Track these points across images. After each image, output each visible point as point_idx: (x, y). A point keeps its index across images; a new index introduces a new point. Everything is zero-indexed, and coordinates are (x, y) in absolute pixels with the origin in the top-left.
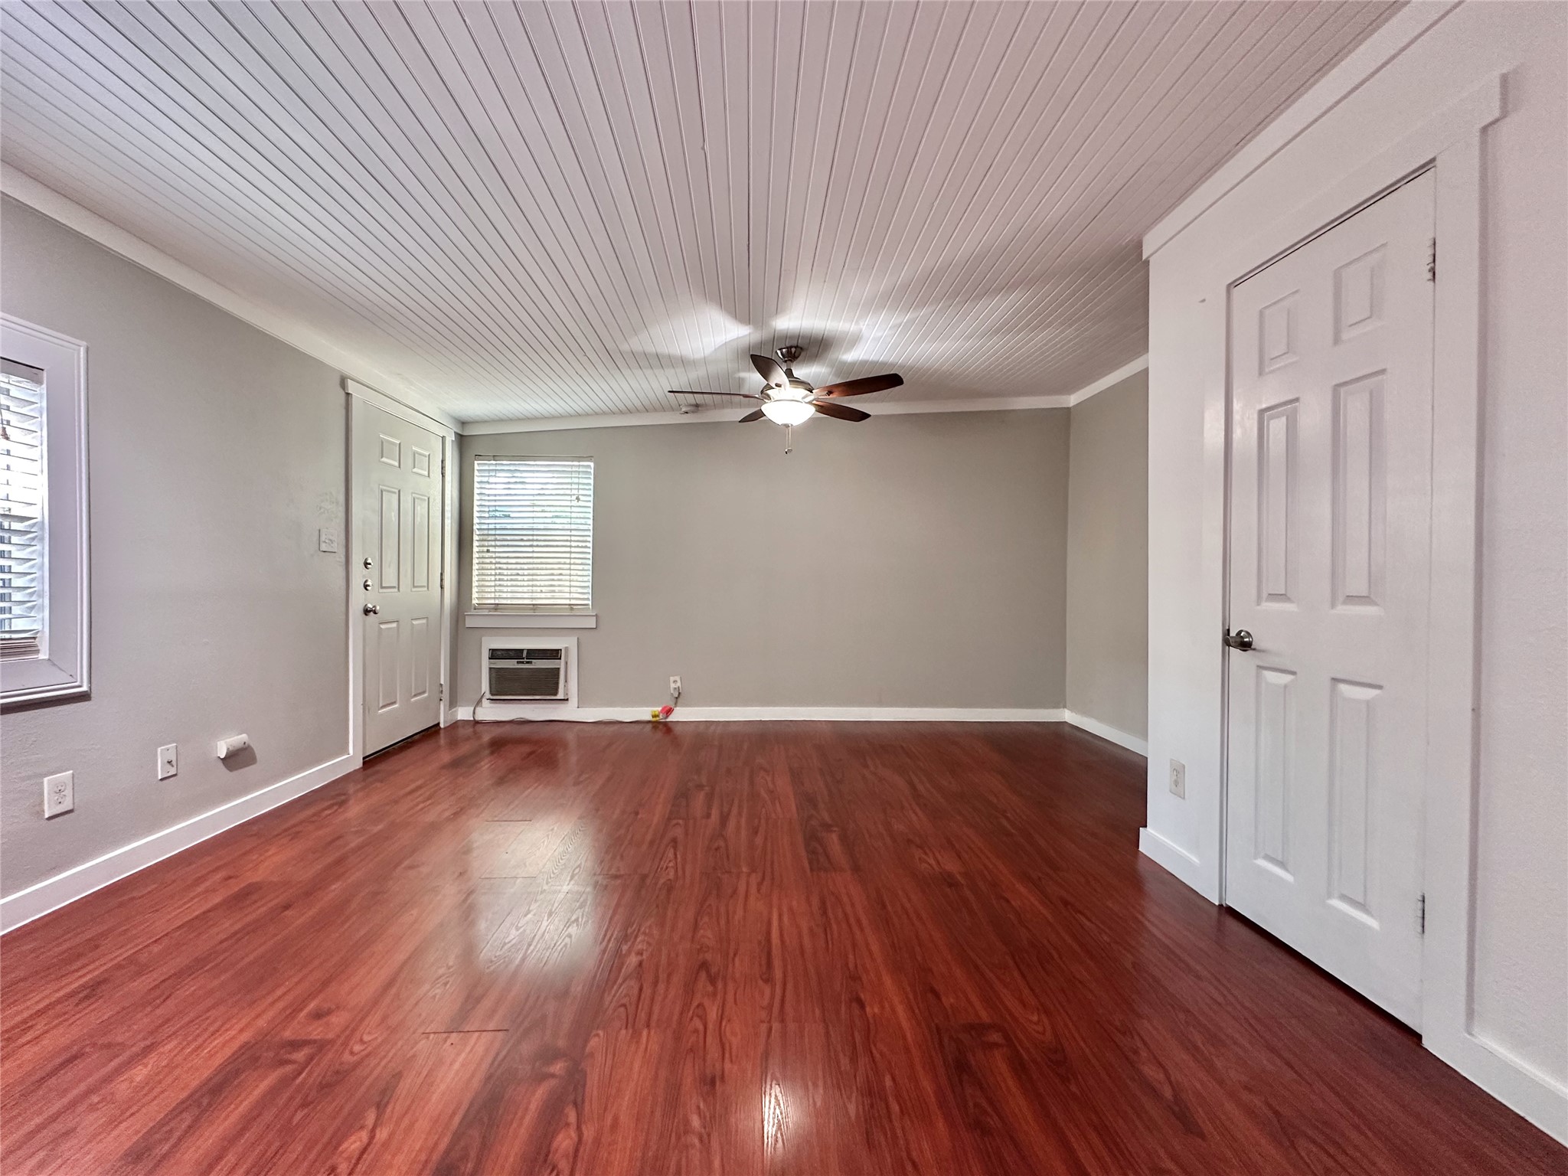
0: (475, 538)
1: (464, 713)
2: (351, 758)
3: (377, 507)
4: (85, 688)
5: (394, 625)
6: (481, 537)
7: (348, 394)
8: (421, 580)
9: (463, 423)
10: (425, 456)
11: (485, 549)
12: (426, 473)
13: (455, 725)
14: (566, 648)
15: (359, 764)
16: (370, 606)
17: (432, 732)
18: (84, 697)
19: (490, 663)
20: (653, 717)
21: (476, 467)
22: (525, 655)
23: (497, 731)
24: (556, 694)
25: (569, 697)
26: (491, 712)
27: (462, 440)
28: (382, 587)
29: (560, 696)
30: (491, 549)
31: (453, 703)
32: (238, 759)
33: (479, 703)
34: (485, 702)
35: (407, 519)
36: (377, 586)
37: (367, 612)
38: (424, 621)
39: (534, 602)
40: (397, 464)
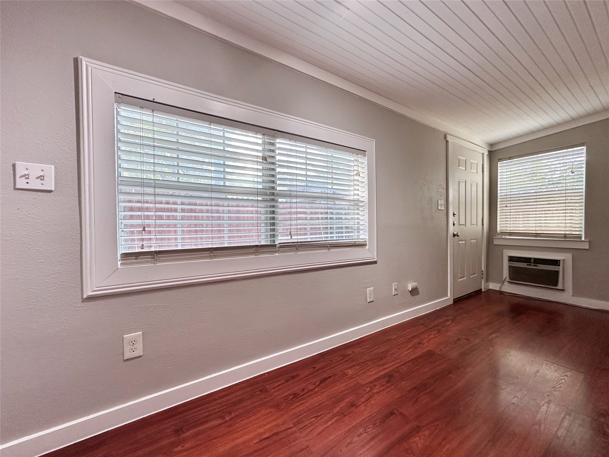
0: (499, 200)
1: (493, 286)
2: (448, 299)
3: (458, 189)
4: (376, 260)
5: (464, 242)
6: (501, 200)
7: (447, 141)
8: (474, 222)
9: (491, 145)
10: (475, 163)
11: (505, 205)
12: (476, 172)
13: (489, 291)
14: (564, 260)
15: (451, 302)
16: (455, 233)
17: (478, 292)
18: (375, 262)
19: (509, 263)
21: (499, 165)
22: (532, 261)
23: (516, 300)
24: (556, 284)
25: (566, 288)
26: (509, 288)
27: (490, 153)
28: (460, 225)
29: (560, 287)
30: (508, 205)
31: (487, 281)
32: (414, 292)
33: (503, 283)
34: (506, 283)
35: (468, 193)
36: (458, 224)
37: (454, 235)
38: (475, 241)
39: (537, 232)
40: (464, 169)
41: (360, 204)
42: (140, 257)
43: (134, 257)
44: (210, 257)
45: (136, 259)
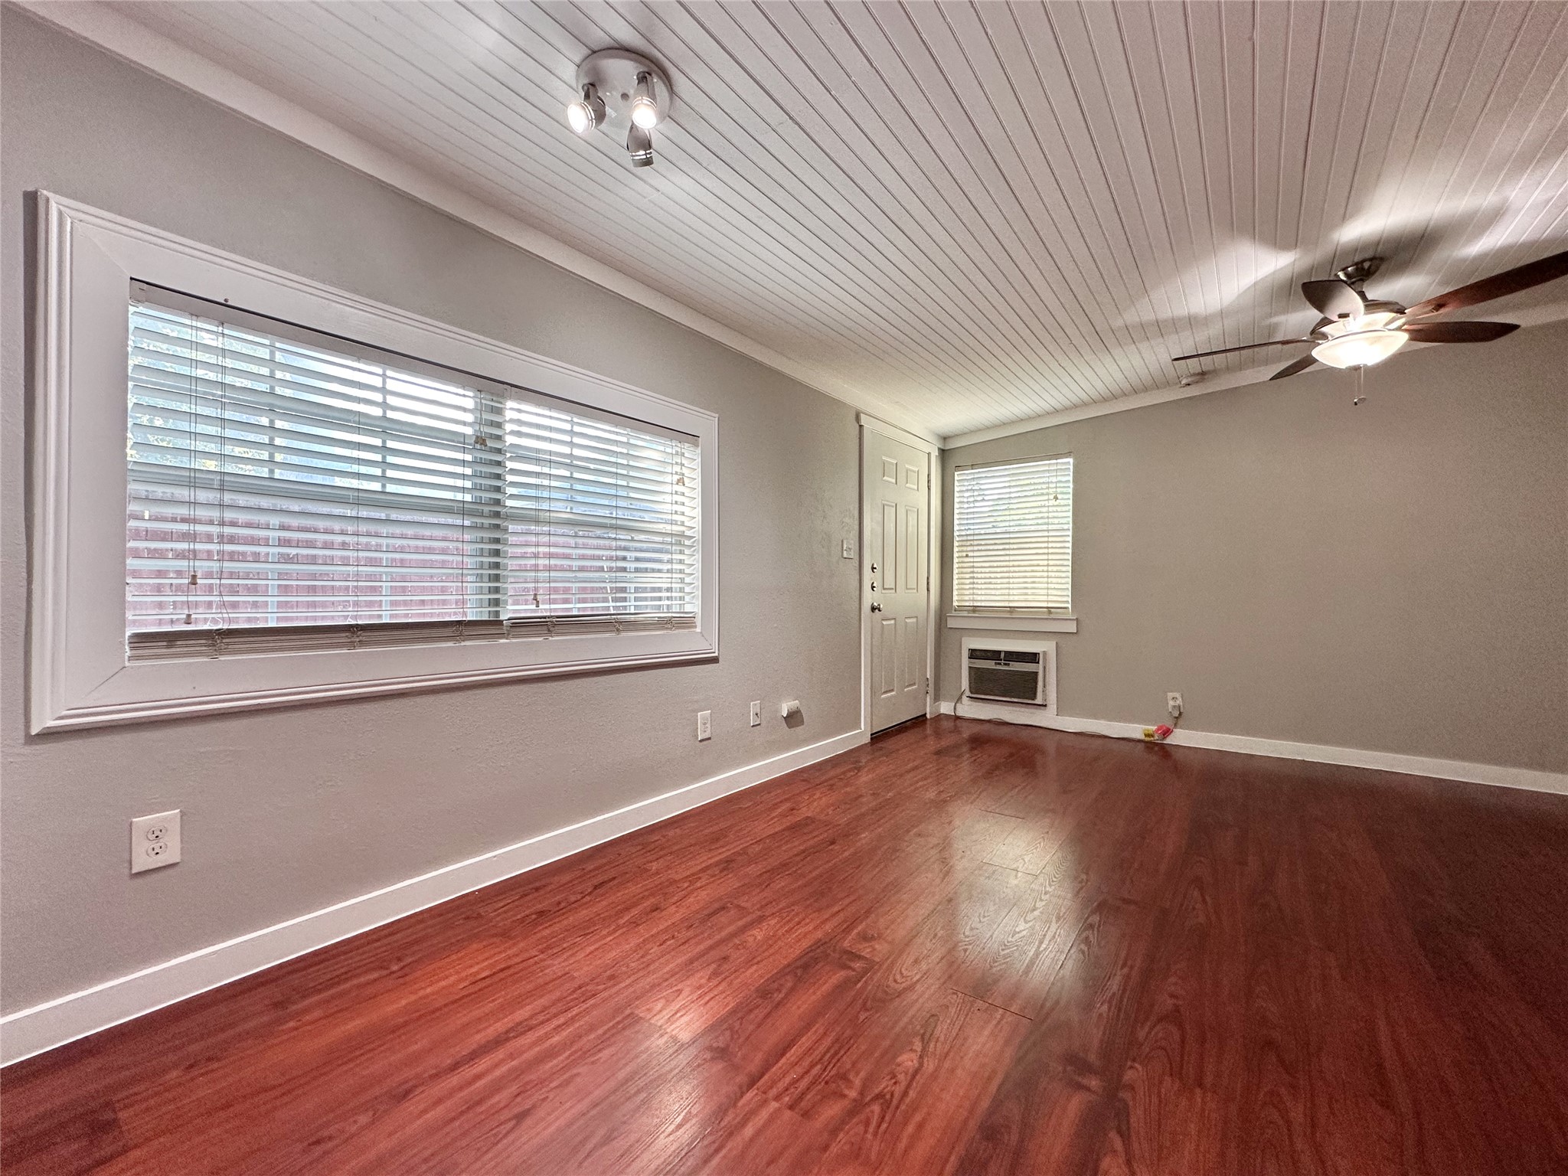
0: (956, 544)
1: (946, 708)
2: (860, 734)
3: (881, 519)
4: (716, 654)
5: (893, 622)
6: (961, 543)
7: (861, 426)
8: (912, 584)
9: (945, 439)
10: (914, 472)
11: (964, 554)
12: (916, 487)
13: (939, 717)
14: (1045, 653)
15: (867, 739)
16: (875, 604)
17: (920, 721)
18: (715, 660)
19: (970, 662)
20: (1146, 735)
21: (956, 478)
22: (1002, 655)
23: (976, 729)
24: (1034, 697)
25: (1048, 703)
26: (969, 709)
27: (944, 454)
28: (884, 589)
29: (1039, 700)
30: (970, 554)
31: (937, 698)
32: (793, 719)
33: (959, 699)
34: (965, 699)
35: (901, 528)
36: (880, 587)
37: (873, 609)
38: (914, 620)
39: (1011, 605)
40: (894, 481)
41: (687, 542)
42: (179, 643)
43: (165, 644)
44: (352, 645)
45: (167, 647)
